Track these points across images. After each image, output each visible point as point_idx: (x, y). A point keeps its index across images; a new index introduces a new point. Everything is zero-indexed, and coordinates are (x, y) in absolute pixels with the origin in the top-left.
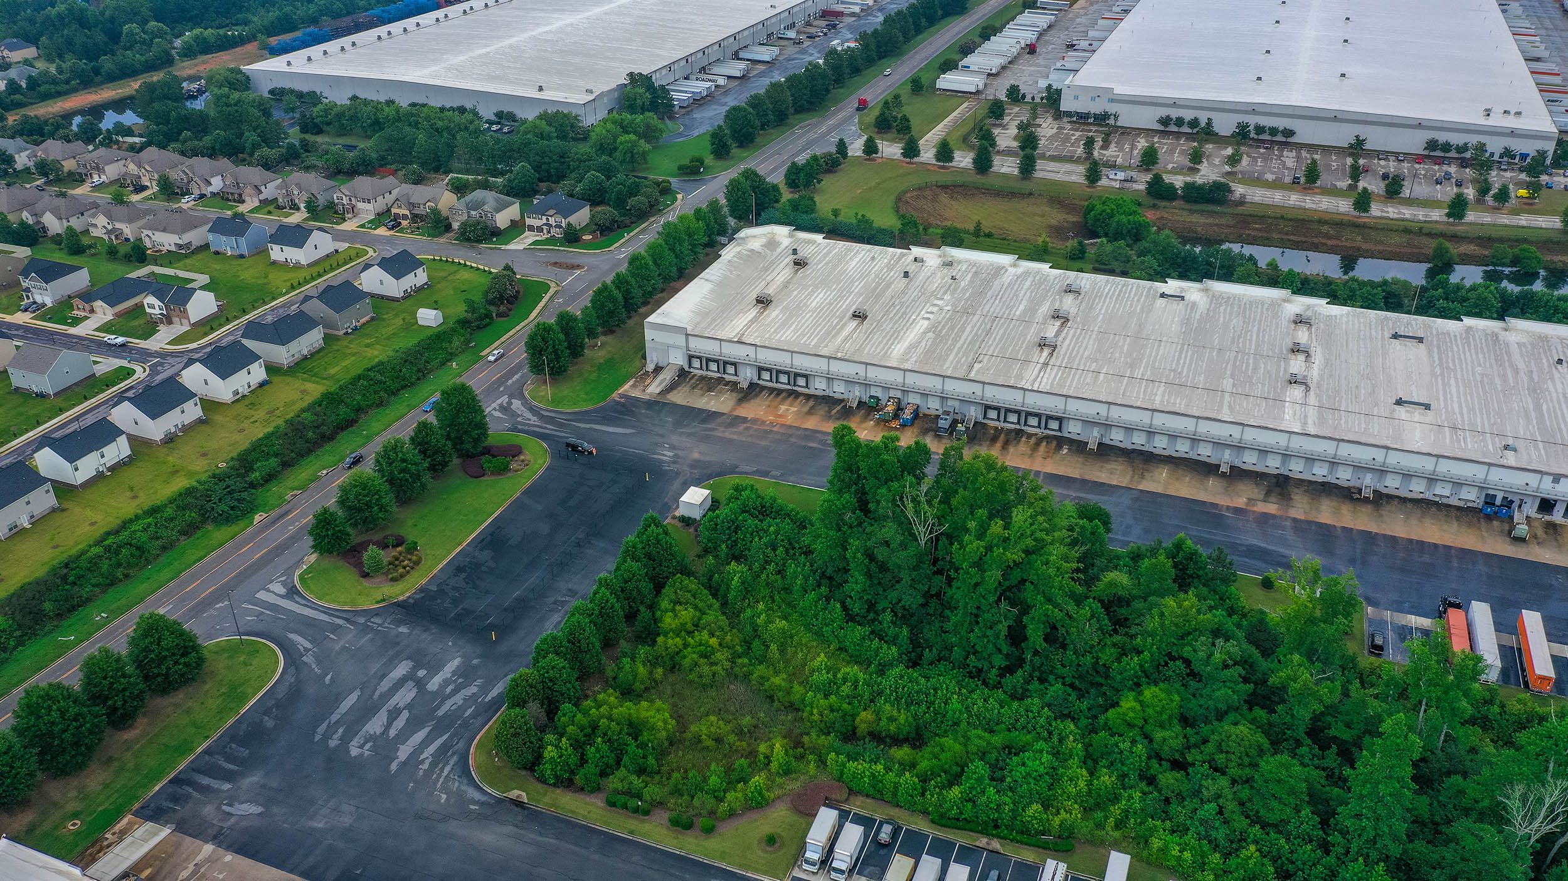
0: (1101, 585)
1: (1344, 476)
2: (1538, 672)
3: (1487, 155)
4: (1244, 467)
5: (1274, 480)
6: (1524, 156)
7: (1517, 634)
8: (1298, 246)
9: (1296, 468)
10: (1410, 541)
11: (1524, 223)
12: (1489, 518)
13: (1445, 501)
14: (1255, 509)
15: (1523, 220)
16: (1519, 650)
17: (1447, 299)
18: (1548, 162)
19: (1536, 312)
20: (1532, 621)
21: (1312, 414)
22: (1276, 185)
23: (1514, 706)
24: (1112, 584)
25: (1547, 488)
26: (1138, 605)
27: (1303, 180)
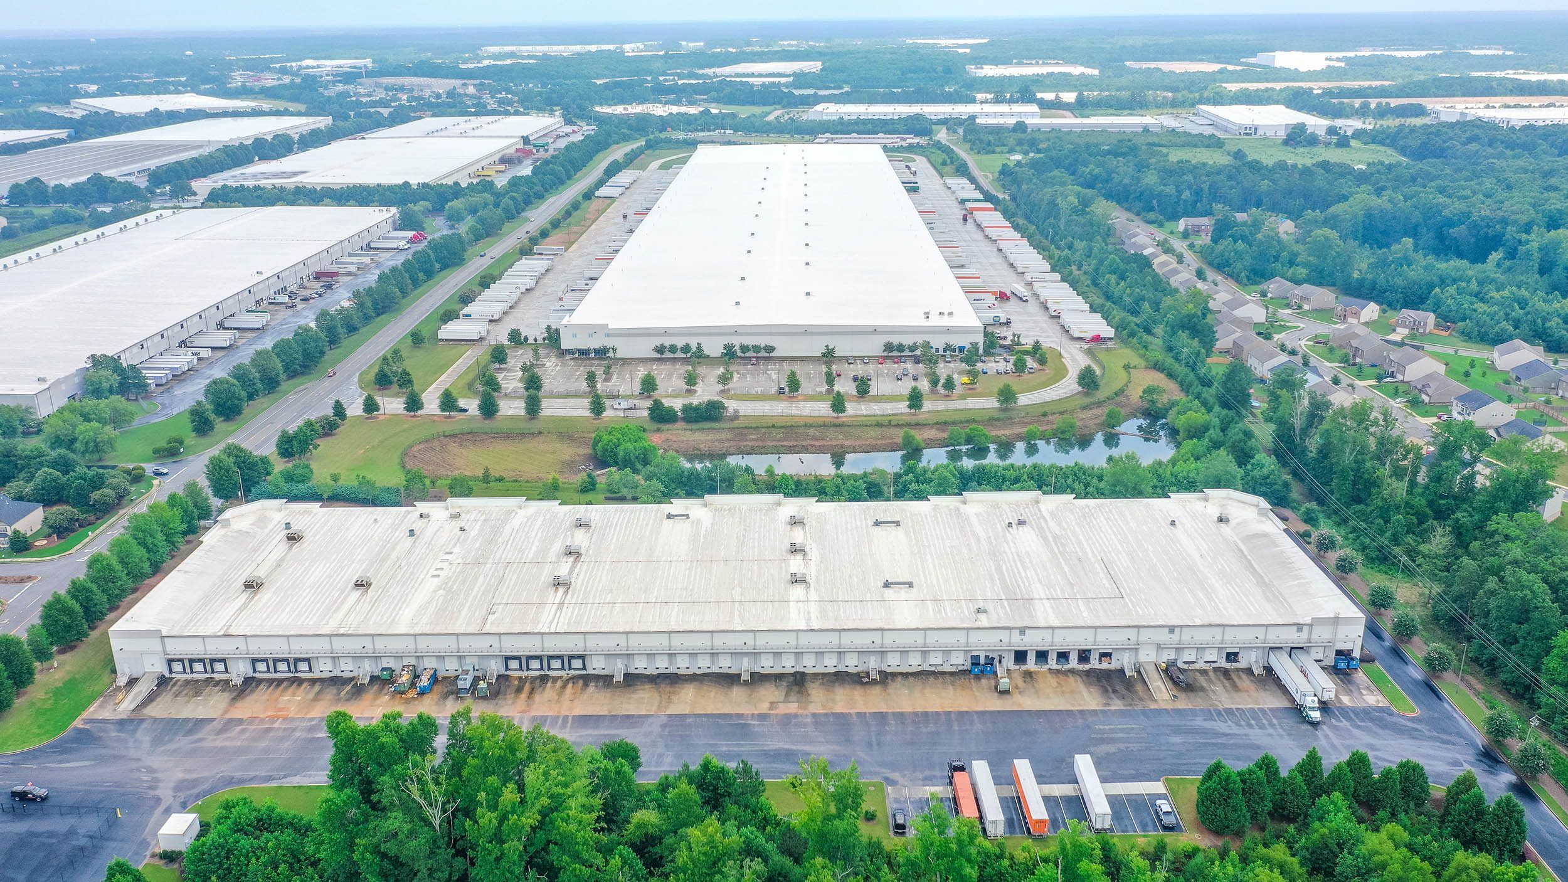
0: (631, 827)
1: (851, 664)
2: (1034, 817)
3: (933, 350)
4: (763, 671)
5: (792, 679)
6: (962, 349)
7: (1014, 784)
8: (791, 450)
9: (809, 664)
10: (916, 714)
11: (971, 406)
12: (978, 677)
13: (940, 669)
14: (777, 711)
15: (971, 403)
16: (1018, 798)
17: (917, 482)
18: (981, 351)
19: (989, 482)
20: (1023, 768)
21: (814, 608)
22: (763, 397)
23: (1021, 856)
24: (639, 826)
25: (1019, 642)
26: (669, 840)
27: (787, 389)
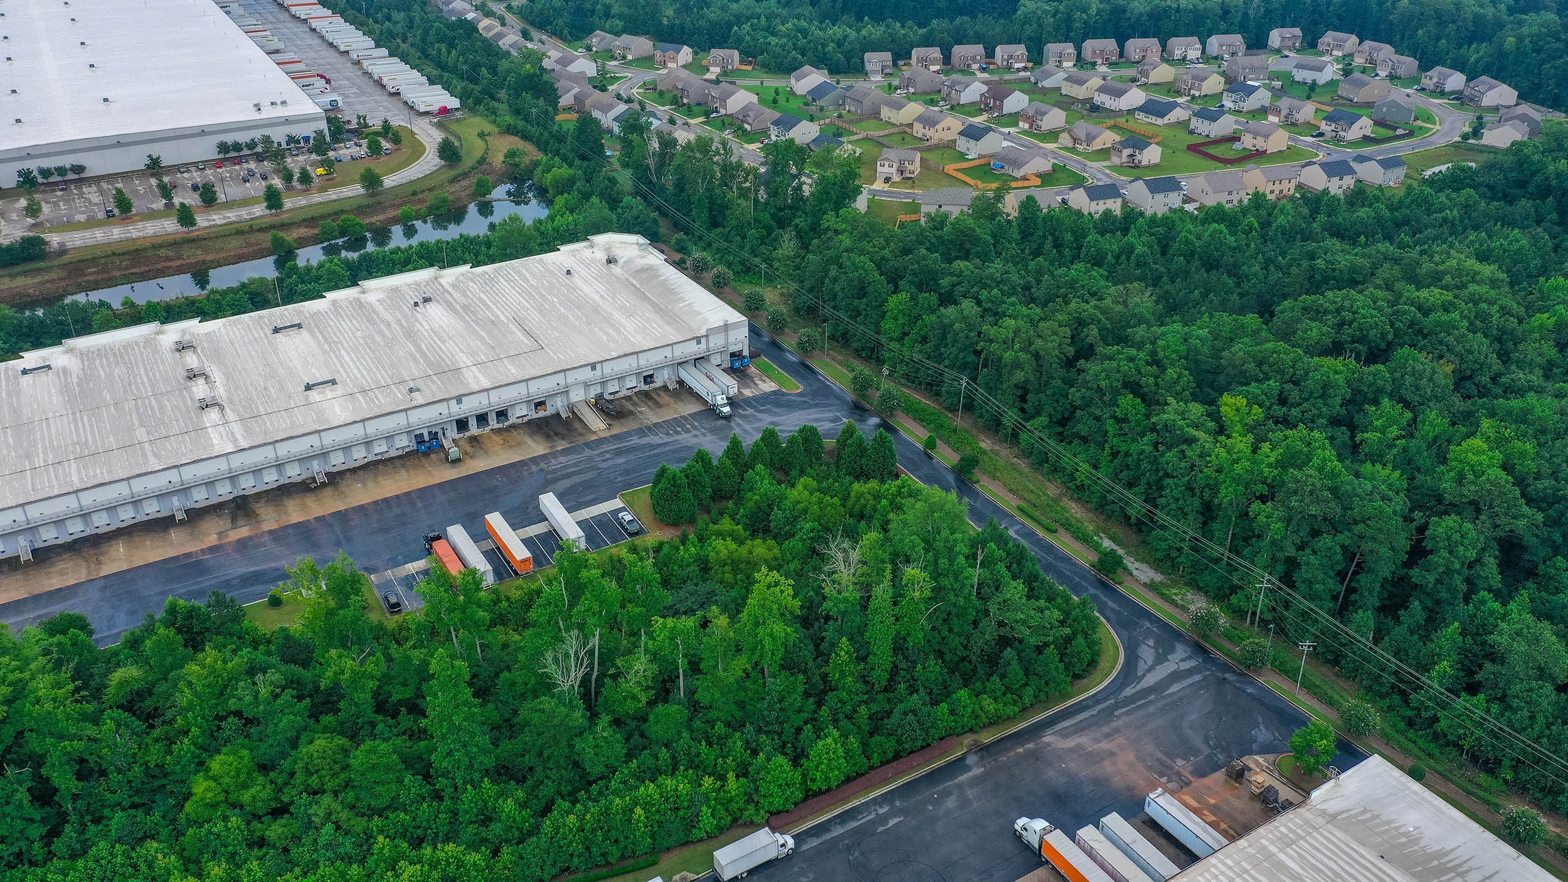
0: (111, 691)
1: (294, 473)
2: (518, 559)
3: (276, 145)
4: (197, 506)
5: (233, 505)
6: (306, 139)
7: (490, 537)
8: (144, 277)
9: (248, 485)
10: (376, 503)
11: (334, 197)
12: (426, 454)
13: (386, 456)
14: (229, 540)
15: (332, 194)
16: (498, 548)
17: (303, 282)
18: (328, 139)
19: (379, 269)
20: (495, 520)
21: (237, 428)
22: (91, 223)
23: (516, 594)
24: (122, 684)
25: (455, 410)
26: (161, 688)
27: (116, 212)
